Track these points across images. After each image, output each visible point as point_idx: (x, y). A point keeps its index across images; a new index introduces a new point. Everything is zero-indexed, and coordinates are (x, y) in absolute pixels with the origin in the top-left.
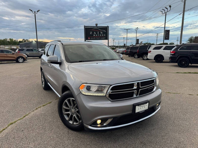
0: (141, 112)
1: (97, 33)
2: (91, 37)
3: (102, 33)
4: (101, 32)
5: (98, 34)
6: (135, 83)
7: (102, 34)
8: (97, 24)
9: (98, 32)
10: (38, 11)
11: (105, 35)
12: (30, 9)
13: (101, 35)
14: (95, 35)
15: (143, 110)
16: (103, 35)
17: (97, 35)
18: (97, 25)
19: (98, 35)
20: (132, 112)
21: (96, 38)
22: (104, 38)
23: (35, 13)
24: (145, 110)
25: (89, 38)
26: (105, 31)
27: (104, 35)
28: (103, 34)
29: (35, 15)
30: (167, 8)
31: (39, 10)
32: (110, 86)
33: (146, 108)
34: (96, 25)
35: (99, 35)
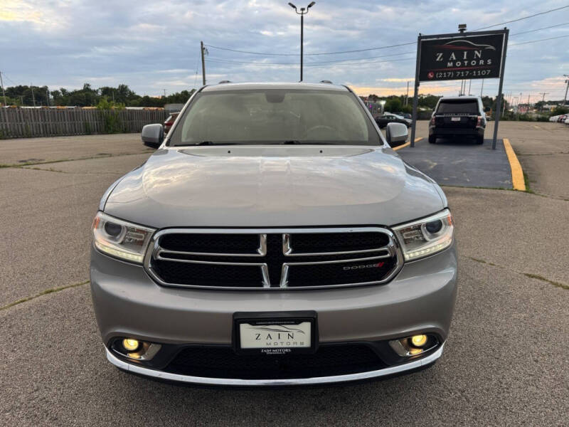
0: (268, 352)
1: (460, 58)
2: (439, 72)
3: (479, 56)
4: (476, 52)
5: (465, 57)
6: (263, 234)
7: (478, 60)
8: (465, 26)
9: (465, 53)
10: (310, 6)
11: (489, 62)
12: (290, 4)
13: (473, 63)
14: (454, 62)
15: (285, 346)
16: (482, 62)
17: (459, 64)
18: (462, 27)
19: (463, 64)
20: (230, 342)
21: (455, 72)
22: (484, 73)
23: (304, 12)
24: (293, 349)
25: (430, 75)
26: (492, 48)
27: (486, 62)
28: (484, 57)
29: (302, 17)
31: (313, 3)
32: (154, 230)
33: (302, 343)
34: (462, 30)
35: (466, 62)
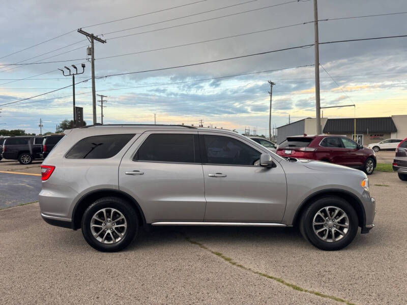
30: (75, 68)
